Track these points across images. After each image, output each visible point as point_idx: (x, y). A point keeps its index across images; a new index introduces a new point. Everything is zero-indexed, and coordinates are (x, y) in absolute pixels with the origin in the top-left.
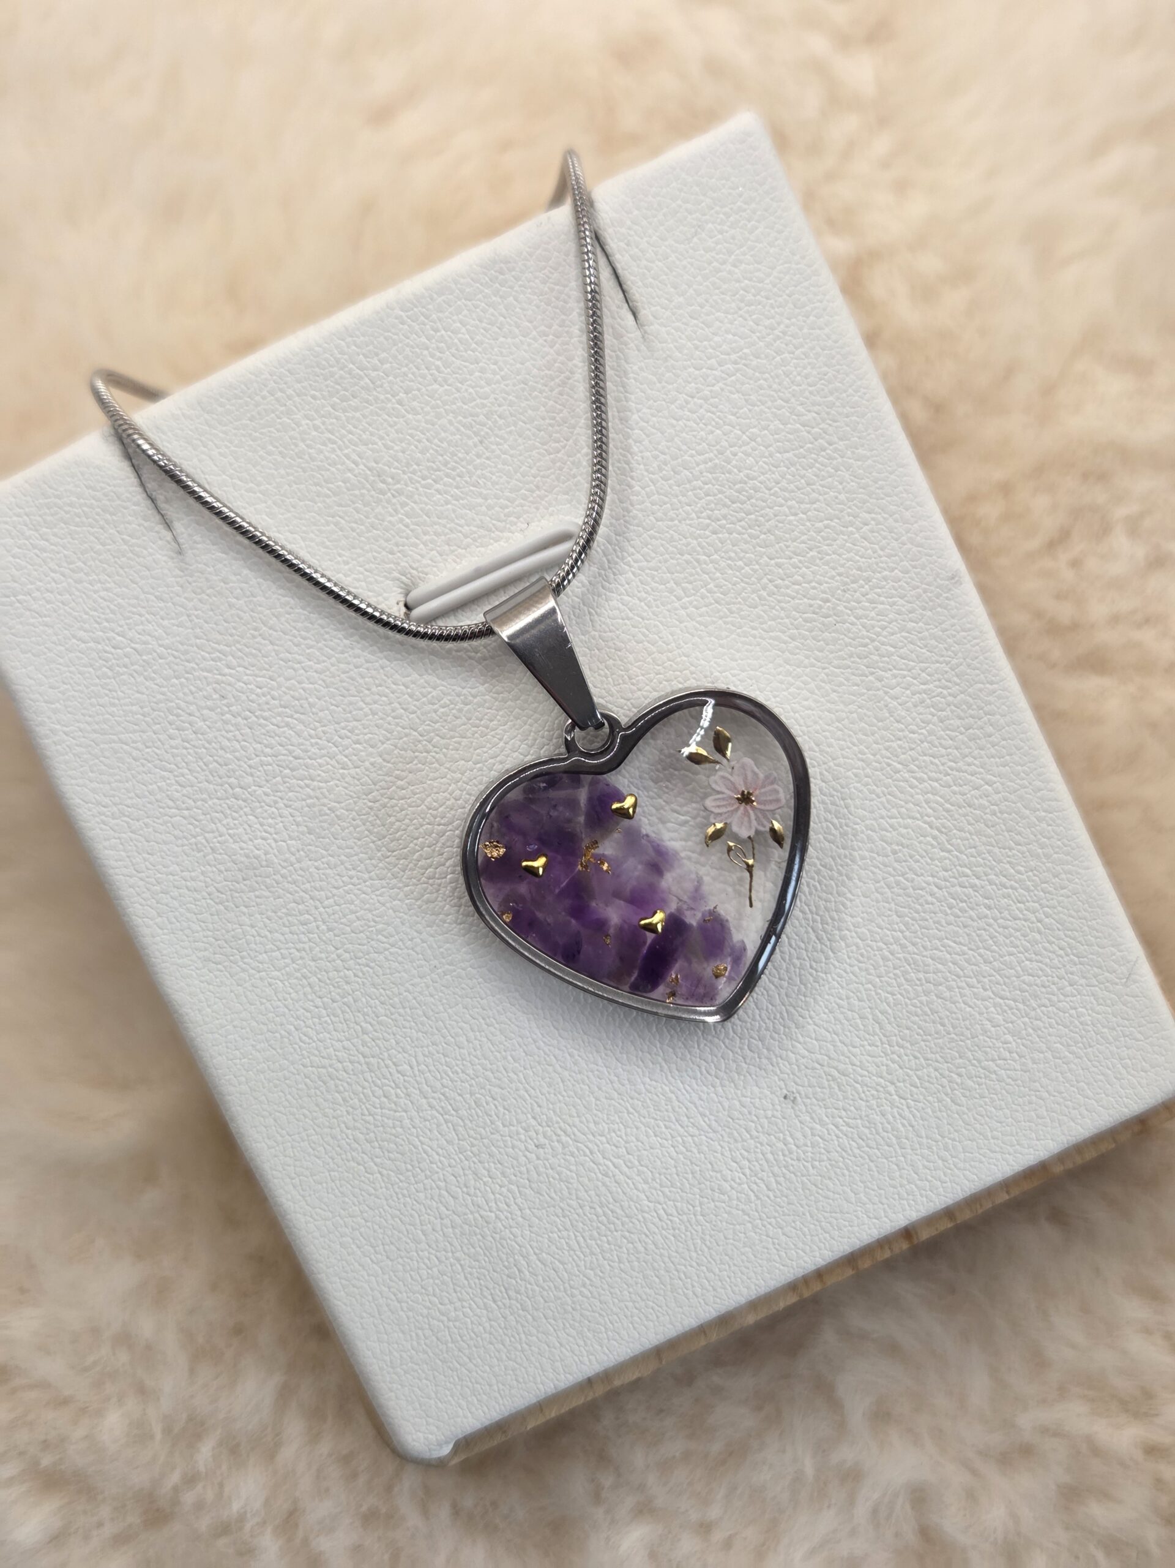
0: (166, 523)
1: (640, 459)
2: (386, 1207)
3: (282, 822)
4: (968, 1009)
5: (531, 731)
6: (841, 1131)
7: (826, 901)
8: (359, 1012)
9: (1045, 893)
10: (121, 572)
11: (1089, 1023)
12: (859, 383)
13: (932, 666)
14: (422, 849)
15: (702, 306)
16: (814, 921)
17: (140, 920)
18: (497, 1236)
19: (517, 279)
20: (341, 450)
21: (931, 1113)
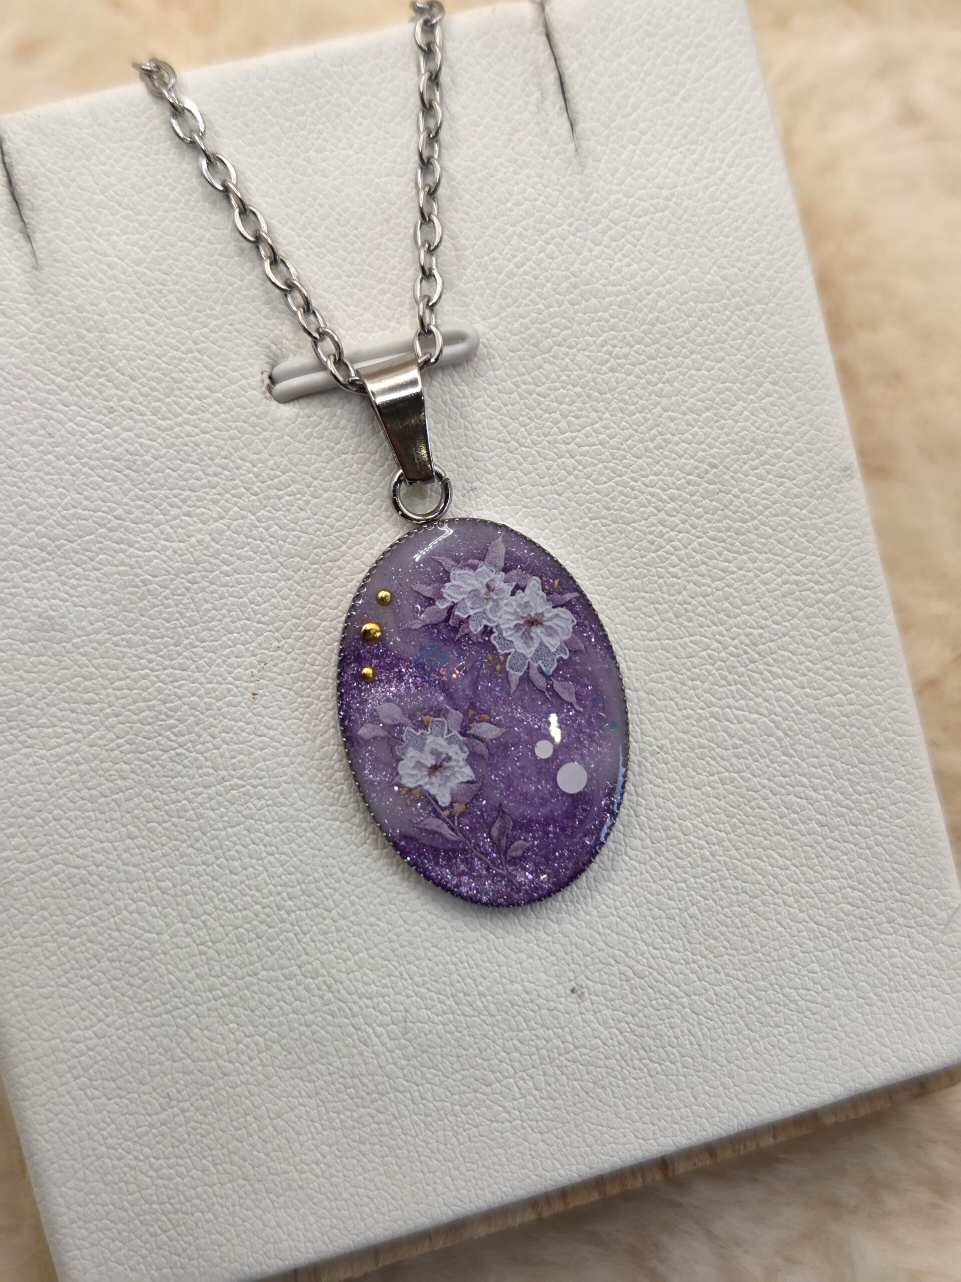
0: (27, 233)
3: (86, 585)
7: (654, 785)
8: (129, 813)
11: (900, 966)
13: (808, 557)
18: (232, 1091)
21: (721, 1033)
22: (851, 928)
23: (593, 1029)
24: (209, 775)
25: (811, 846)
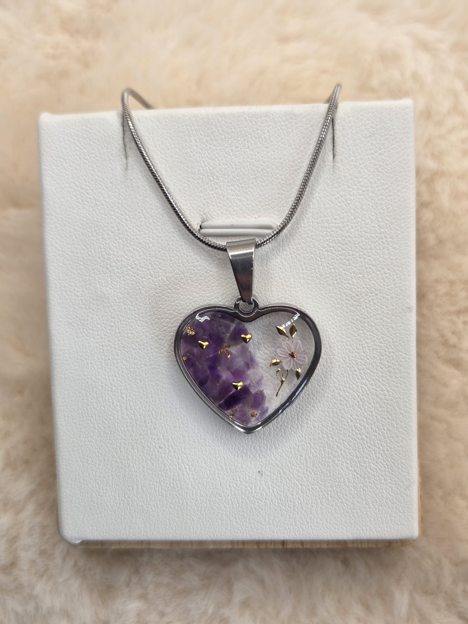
0: (126, 156)
1: (311, 211)
2: (95, 444)
3: (119, 285)
4: (343, 471)
5: (226, 294)
6: (274, 494)
7: (307, 407)
8: (117, 368)
9: (390, 441)
10: (102, 167)
11: (385, 497)
12: (407, 220)
13: (386, 337)
14: (166, 319)
15: (360, 164)
16: (299, 412)
17: (52, 297)
18: (130, 473)
19: (296, 124)
20: (202, 158)
21: (310, 503)
22: (369, 478)
23: (263, 488)
24: (147, 362)
25: (361, 445)
